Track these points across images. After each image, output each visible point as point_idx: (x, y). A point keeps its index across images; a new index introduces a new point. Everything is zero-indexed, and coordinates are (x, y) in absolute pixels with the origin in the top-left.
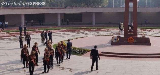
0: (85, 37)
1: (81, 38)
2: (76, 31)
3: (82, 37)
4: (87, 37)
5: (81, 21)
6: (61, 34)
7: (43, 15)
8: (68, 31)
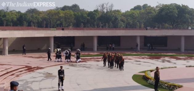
0: (173, 67)
1: (167, 68)
2: (160, 59)
3: (169, 68)
4: (175, 67)
5: (166, 46)
6: (139, 61)
7: (119, 37)
8: (150, 58)
